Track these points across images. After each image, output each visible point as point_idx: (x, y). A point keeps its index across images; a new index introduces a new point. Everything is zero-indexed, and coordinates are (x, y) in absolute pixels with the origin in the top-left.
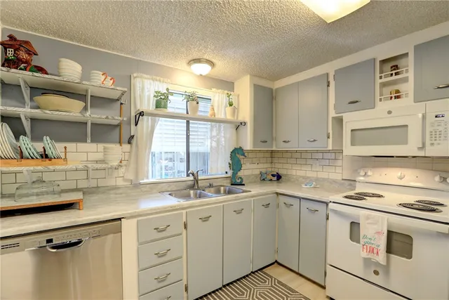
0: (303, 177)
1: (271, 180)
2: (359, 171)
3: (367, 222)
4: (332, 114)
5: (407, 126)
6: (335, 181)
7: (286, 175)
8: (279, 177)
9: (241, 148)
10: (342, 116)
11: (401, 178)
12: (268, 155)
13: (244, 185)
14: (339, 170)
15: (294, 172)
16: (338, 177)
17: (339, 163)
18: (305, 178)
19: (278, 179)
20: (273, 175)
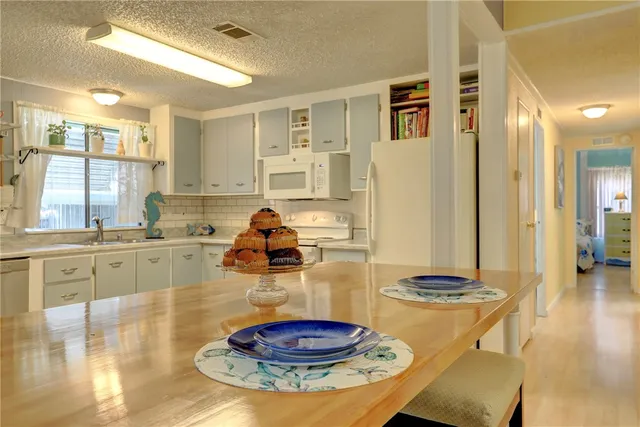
1: (202, 234)
4: (257, 156)
7: (221, 228)
8: (212, 231)
9: (158, 192)
10: (263, 160)
11: (314, 220)
13: (163, 238)
19: (210, 234)
20: (205, 229)
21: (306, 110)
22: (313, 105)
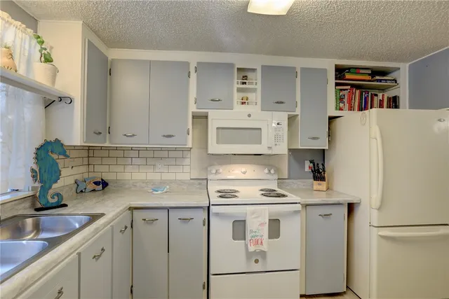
0: (143, 182)
1: (94, 190)
2: (209, 169)
3: (253, 216)
4: (193, 108)
5: (260, 129)
6: (182, 182)
7: (116, 181)
8: (105, 184)
10: (207, 113)
11: (244, 173)
12: (85, 153)
13: (66, 205)
14: (187, 169)
15: (127, 176)
16: (185, 177)
17: (187, 161)
18: (146, 182)
19: (103, 188)
20: (97, 183)
21: (254, 70)
22: (262, 66)
